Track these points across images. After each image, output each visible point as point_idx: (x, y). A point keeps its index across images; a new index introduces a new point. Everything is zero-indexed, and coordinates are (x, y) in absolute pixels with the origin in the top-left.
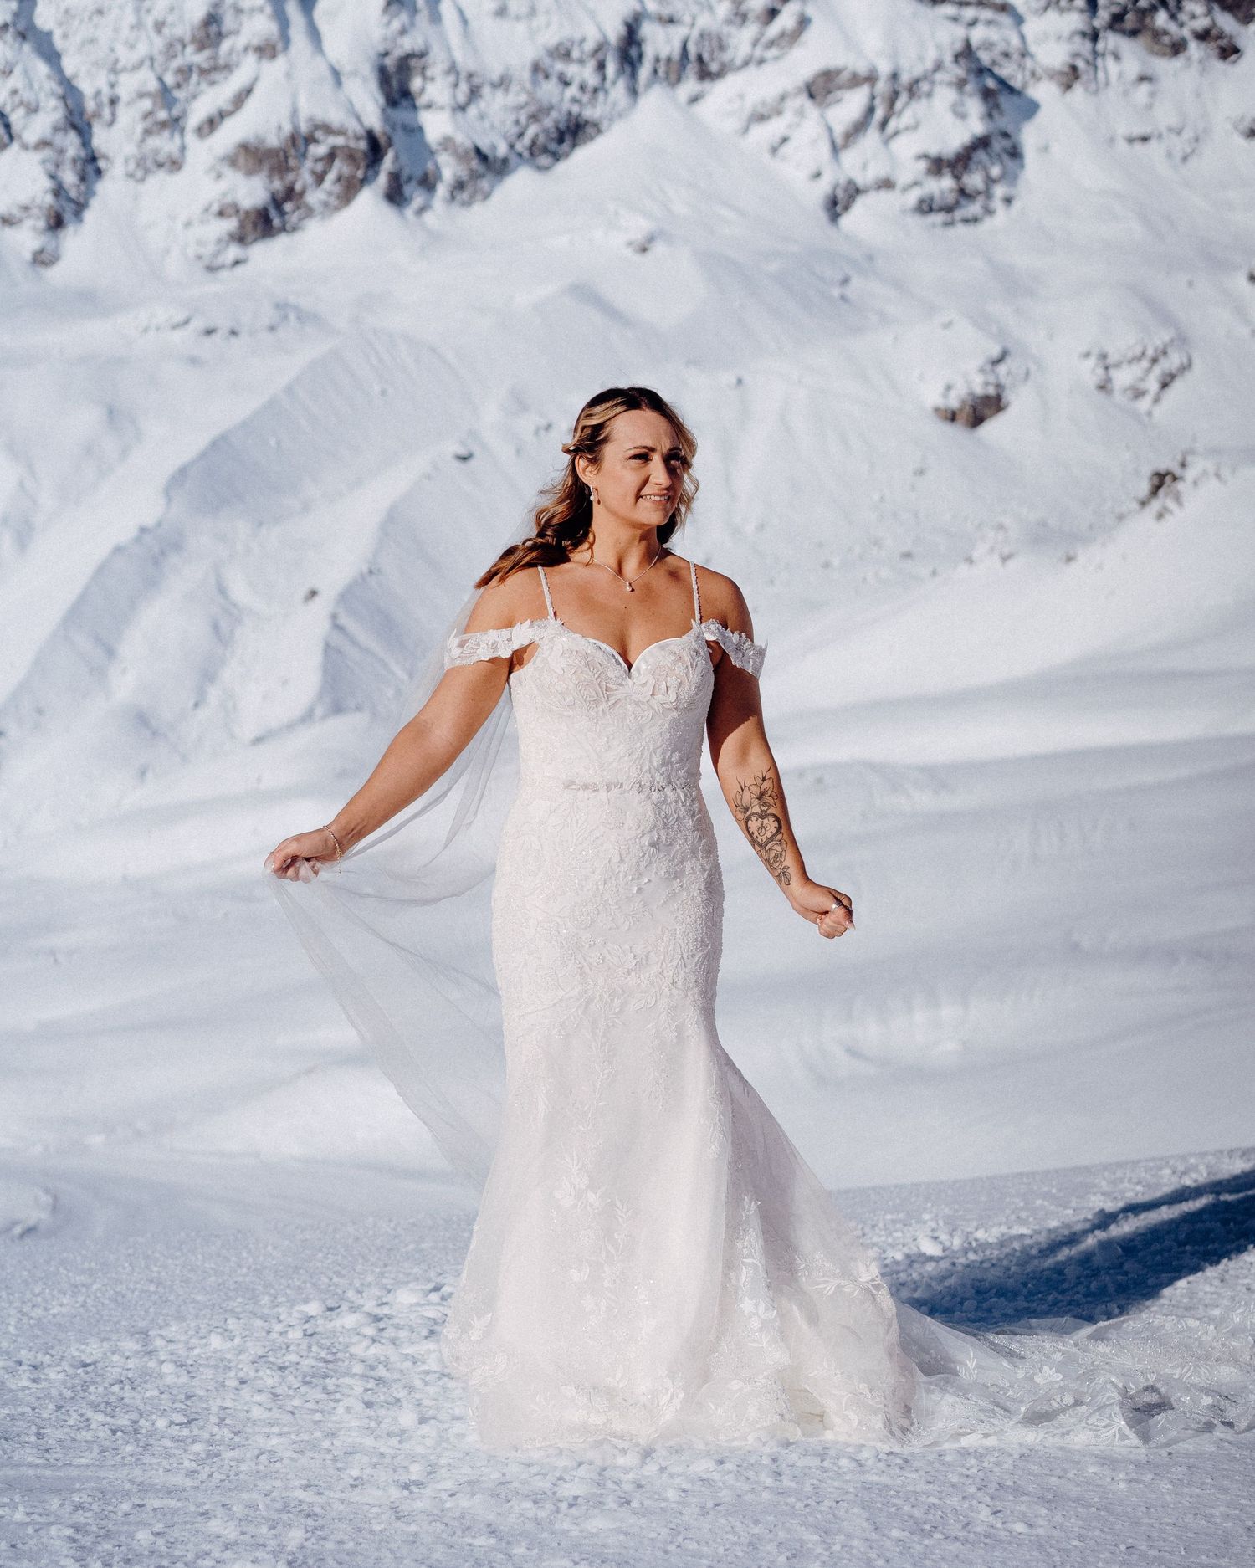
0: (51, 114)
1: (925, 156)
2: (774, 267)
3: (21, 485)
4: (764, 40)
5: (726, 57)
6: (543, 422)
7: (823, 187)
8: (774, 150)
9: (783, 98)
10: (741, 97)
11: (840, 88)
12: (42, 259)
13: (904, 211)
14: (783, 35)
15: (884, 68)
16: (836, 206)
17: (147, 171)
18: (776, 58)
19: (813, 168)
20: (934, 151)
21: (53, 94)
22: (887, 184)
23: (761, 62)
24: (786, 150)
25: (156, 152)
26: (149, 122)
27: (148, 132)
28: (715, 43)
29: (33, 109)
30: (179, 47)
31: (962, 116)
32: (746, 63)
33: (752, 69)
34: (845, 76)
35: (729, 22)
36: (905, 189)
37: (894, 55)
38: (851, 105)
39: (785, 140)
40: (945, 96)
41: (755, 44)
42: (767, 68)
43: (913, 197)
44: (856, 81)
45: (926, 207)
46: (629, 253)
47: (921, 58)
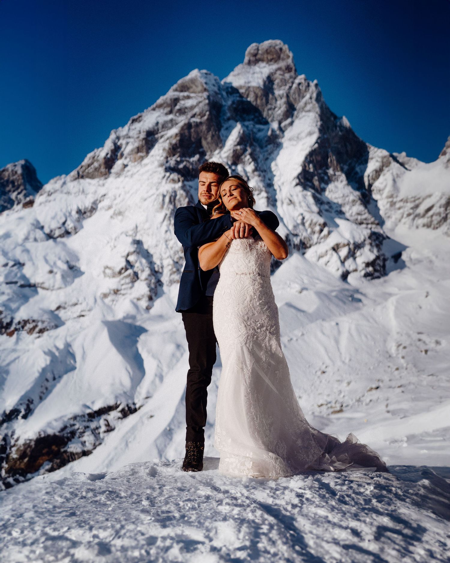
0: (147, 272)
1: (364, 262)
2: (334, 294)
3: (158, 366)
4: (320, 237)
5: (311, 242)
6: (289, 339)
7: (340, 272)
8: (326, 264)
9: (327, 252)
10: (316, 252)
11: (340, 247)
12: (148, 308)
13: (361, 277)
14: (324, 236)
15: (352, 242)
16: (345, 276)
17: (172, 284)
18: (324, 242)
19: (337, 268)
20: (366, 261)
21: (147, 267)
22: (355, 270)
23: (320, 243)
24: (328, 264)
25: (173, 279)
26: (171, 271)
27: (171, 275)
28: (308, 239)
29: (143, 271)
30: (177, 253)
31: (372, 252)
32: (316, 244)
33: (318, 245)
34: (341, 245)
35: (311, 234)
36: (361, 271)
37: (354, 238)
38: (344, 252)
39: (328, 262)
40: (367, 248)
41: (318, 238)
42: (322, 244)
43: (363, 273)
44: (344, 246)
45: (366, 275)
46: (297, 294)
47: (360, 238)
